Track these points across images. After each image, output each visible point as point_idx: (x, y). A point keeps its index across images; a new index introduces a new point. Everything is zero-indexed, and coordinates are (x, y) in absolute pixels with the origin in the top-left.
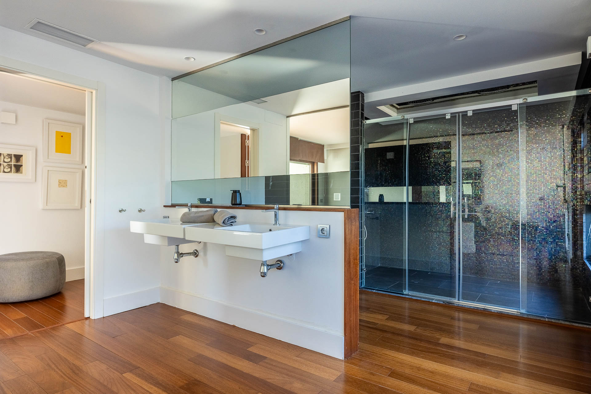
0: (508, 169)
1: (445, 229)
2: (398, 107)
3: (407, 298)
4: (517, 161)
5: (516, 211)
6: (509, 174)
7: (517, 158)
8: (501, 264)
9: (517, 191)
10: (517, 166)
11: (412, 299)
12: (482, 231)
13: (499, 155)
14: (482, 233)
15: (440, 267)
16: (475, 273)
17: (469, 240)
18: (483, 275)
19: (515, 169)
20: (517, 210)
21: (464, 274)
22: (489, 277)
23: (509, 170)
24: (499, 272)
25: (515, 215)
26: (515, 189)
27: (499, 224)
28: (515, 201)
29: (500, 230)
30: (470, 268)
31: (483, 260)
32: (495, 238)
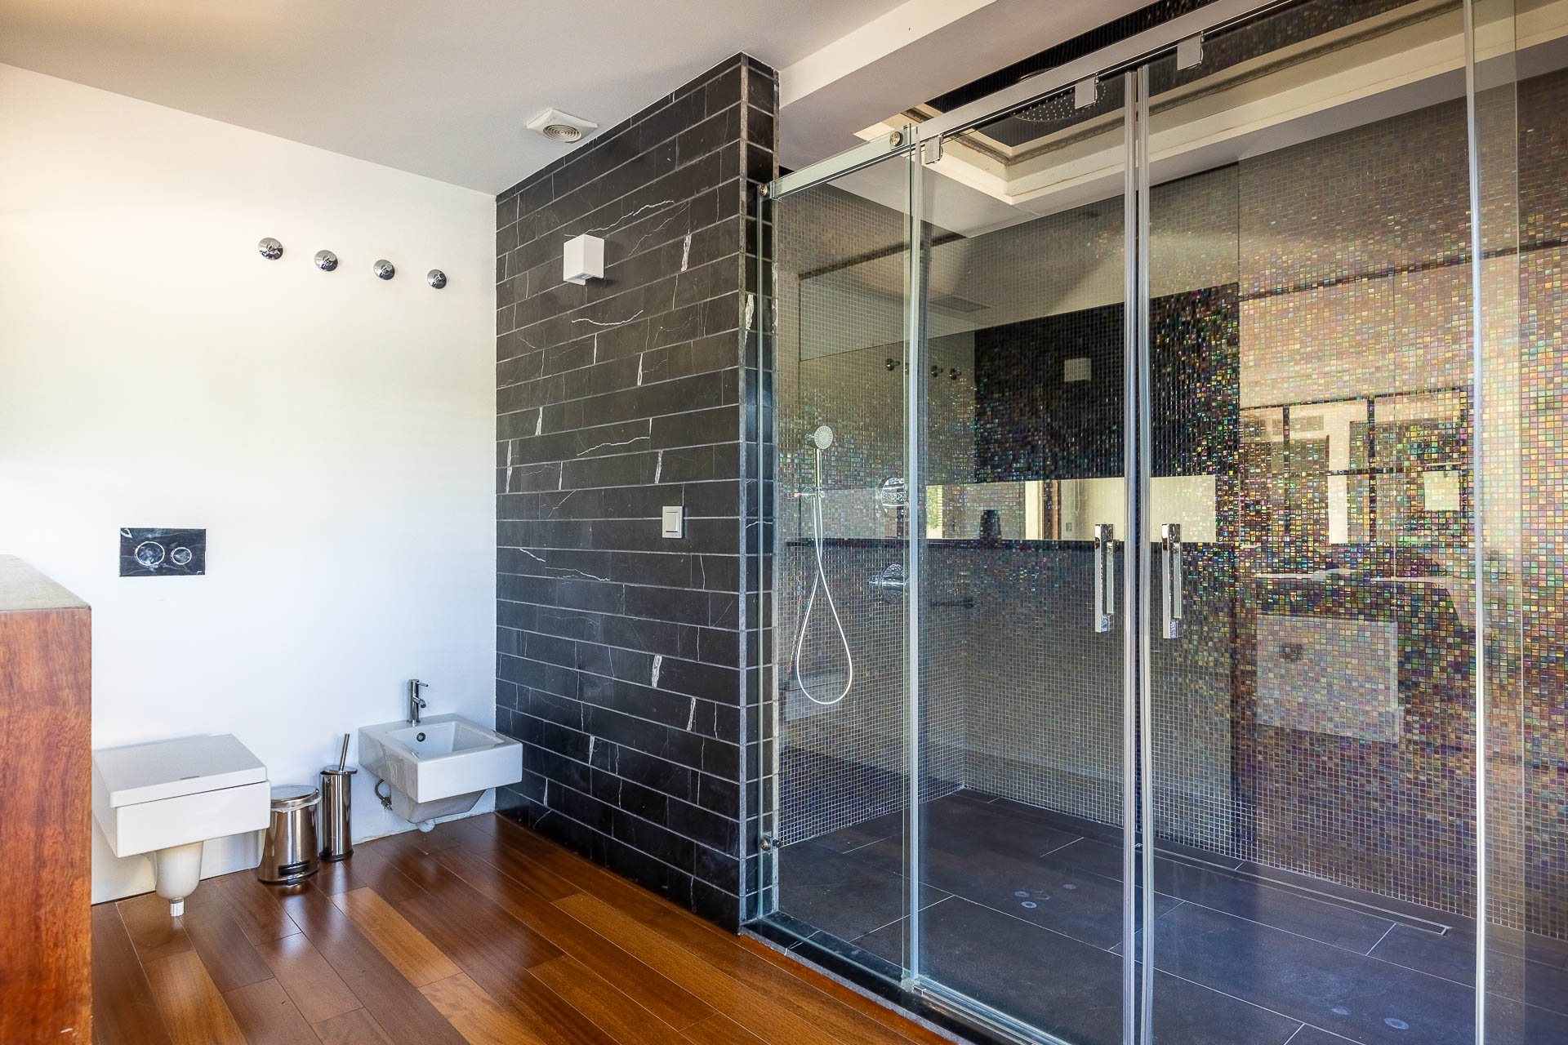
0: (1494, 386)
1: (1205, 658)
2: (1009, 151)
3: (901, 1017)
4: (1541, 343)
5: (1537, 586)
6: (1501, 409)
7: (1540, 327)
8: (1459, 839)
9: (1542, 488)
10: (1541, 368)
11: (922, 1029)
12: (1369, 679)
13: (1448, 320)
14: (1368, 685)
15: (1187, 823)
16: (1337, 864)
17: (1312, 717)
18: (1376, 880)
19: (1533, 382)
20: (1543, 584)
21: (1289, 864)
22: (1403, 892)
23: (1502, 391)
24: (1452, 880)
25: (1534, 608)
26: (1534, 483)
27: (1449, 646)
28: (1535, 539)
29: (1459, 676)
30: (1312, 842)
31: (1375, 811)
32: (1431, 716)
